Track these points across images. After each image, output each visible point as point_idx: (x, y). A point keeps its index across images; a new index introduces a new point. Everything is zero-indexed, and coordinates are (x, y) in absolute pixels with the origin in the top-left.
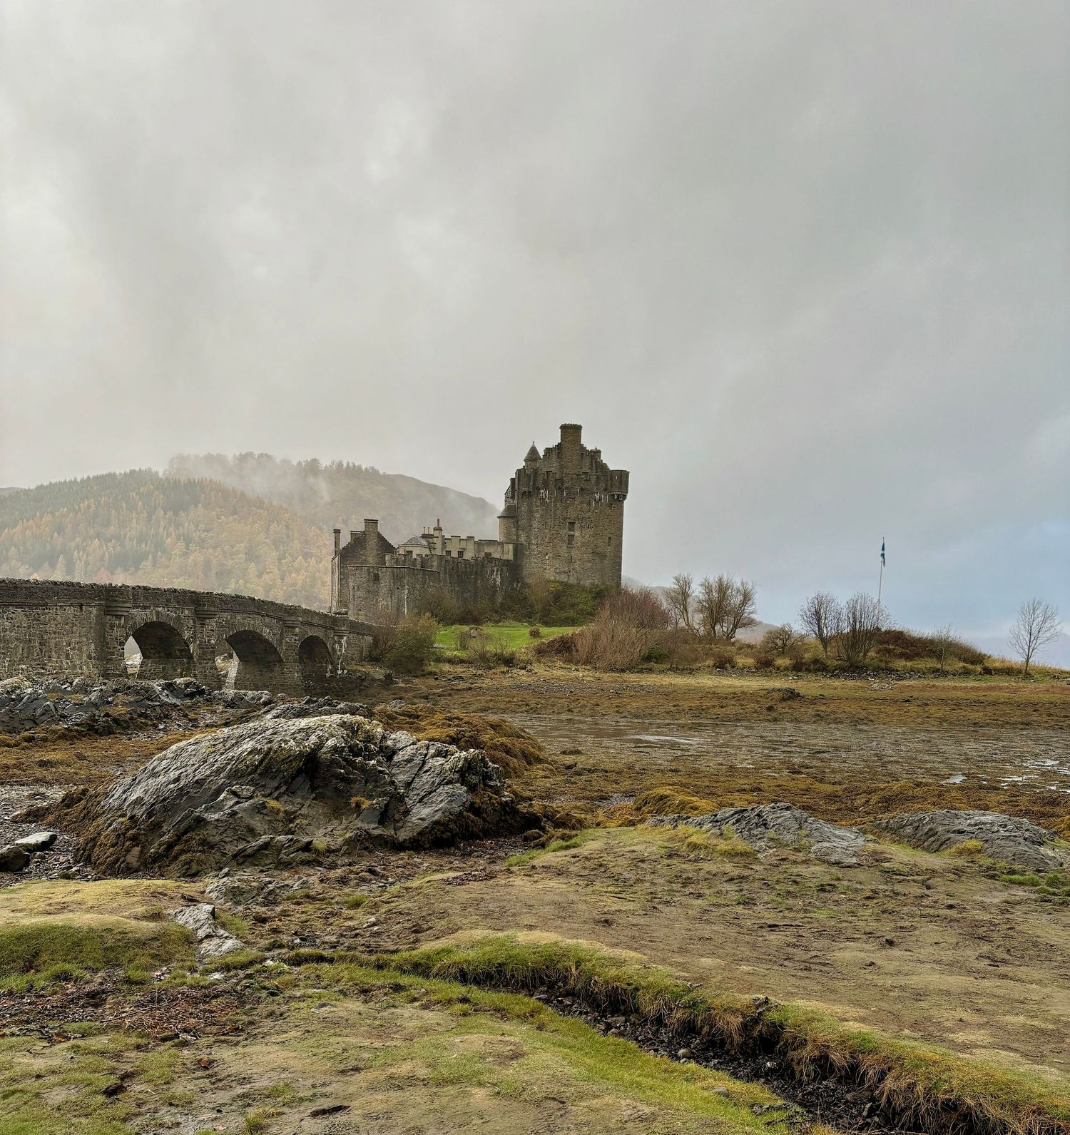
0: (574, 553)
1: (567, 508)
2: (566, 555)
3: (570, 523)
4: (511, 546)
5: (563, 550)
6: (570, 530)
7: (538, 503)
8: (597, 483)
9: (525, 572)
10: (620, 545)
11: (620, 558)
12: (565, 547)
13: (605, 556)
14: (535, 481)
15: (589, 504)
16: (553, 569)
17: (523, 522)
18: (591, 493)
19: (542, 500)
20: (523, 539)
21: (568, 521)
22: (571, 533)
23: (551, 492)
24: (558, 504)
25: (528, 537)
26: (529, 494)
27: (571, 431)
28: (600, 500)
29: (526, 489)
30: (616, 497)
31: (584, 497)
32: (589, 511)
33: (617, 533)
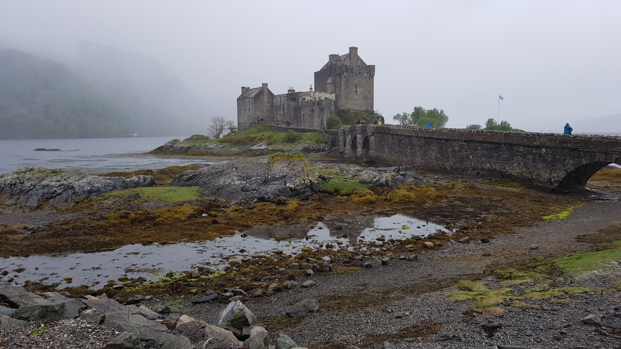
0: (358, 98)
1: (354, 79)
2: (355, 98)
4: (334, 95)
5: (354, 96)
6: (355, 88)
8: (365, 69)
9: (339, 105)
10: (373, 94)
11: (373, 99)
13: (368, 98)
14: (342, 69)
15: (362, 78)
16: (350, 104)
17: (338, 85)
18: (363, 74)
19: (345, 76)
20: (338, 92)
21: (355, 85)
22: (356, 89)
23: (349, 74)
24: (352, 78)
25: (340, 91)
26: (340, 75)
27: (353, 50)
28: (366, 77)
29: (339, 72)
30: (372, 75)
31: (360, 75)
32: (362, 81)
33: (372, 89)
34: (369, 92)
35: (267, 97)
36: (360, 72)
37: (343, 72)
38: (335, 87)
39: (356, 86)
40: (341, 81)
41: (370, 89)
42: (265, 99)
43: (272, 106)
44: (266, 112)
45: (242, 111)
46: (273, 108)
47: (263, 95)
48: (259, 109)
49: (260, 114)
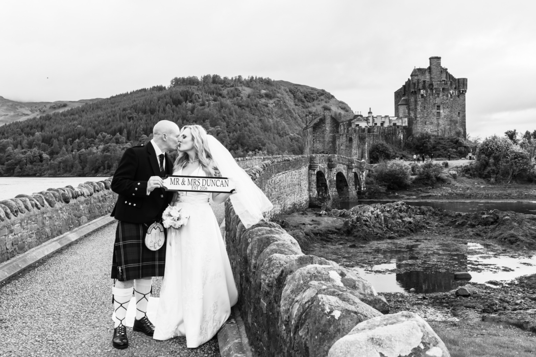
0: (441, 122)
1: (435, 98)
2: (436, 122)
3: (437, 106)
4: (406, 119)
5: (435, 120)
6: (437, 109)
7: (420, 96)
8: (451, 85)
9: (414, 132)
10: (464, 116)
11: (465, 122)
12: (435, 118)
13: (457, 122)
14: (418, 85)
15: (447, 96)
16: (429, 130)
17: (412, 107)
18: (448, 90)
19: (422, 95)
20: (412, 115)
21: (436, 105)
22: (439, 111)
23: (427, 91)
24: (431, 97)
25: (415, 114)
26: (415, 93)
27: (435, 60)
28: (453, 93)
29: (413, 90)
30: (461, 92)
31: (444, 92)
32: (447, 99)
33: (463, 110)
34: (459, 113)
35: (330, 125)
36: (443, 89)
37: (420, 90)
38: (409, 110)
39: (438, 107)
40: (416, 101)
41: (460, 109)
42: (327, 129)
44: (328, 144)
47: (324, 123)
48: (319, 140)
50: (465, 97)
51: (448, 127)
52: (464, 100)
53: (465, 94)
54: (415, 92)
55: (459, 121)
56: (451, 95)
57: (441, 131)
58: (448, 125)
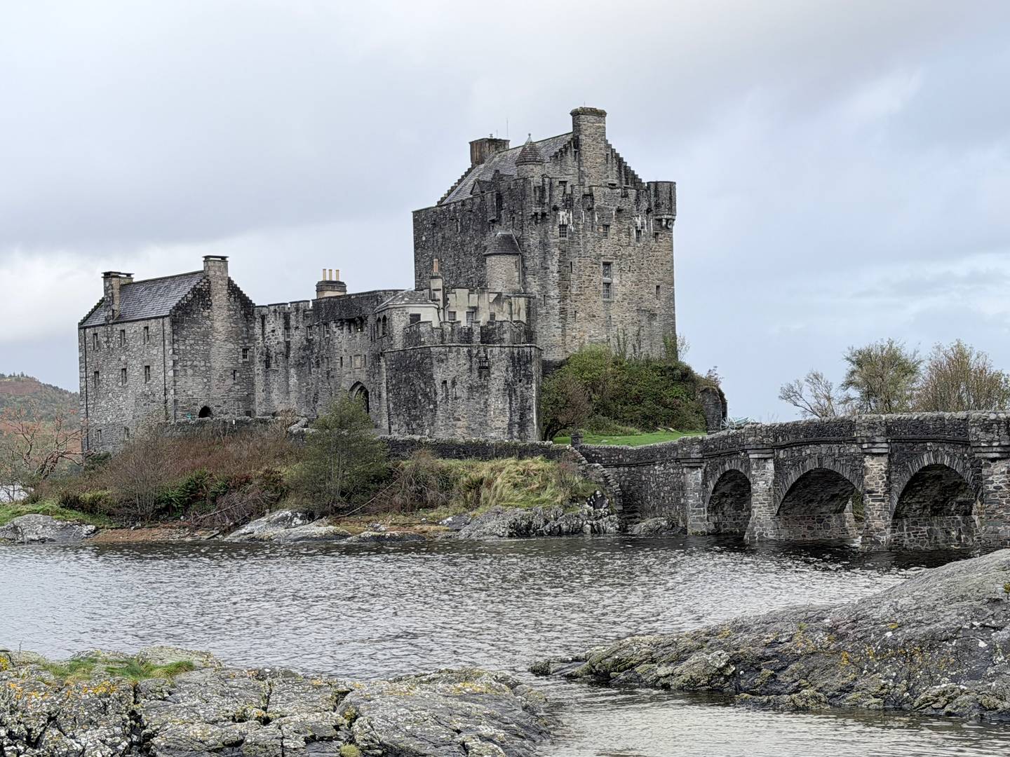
0: (615, 313)
1: (600, 239)
2: (603, 315)
3: (605, 264)
4: (521, 302)
5: (598, 306)
6: (605, 275)
7: (557, 229)
10: (671, 298)
12: (601, 300)
13: (655, 315)
15: (629, 234)
16: (586, 338)
17: (533, 262)
18: (630, 216)
20: (535, 288)
21: (603, 260)
22: (607, 279)
23: (577, 215)
24: (588, 233)
25: (543, 287)
26: (542, 219)
27: (589, 120)
28: (642, 228)
29: (539, 210)
30: (664, 223)
31: (620, 222)
32: (629, 245)
33: (667, 279)
34: (658, 287)
35: (226, 313)
36: (619, 211)
37: (556, 209)
38: (524, 271)
39: (608, 265)
40: (544, 245)
41: (661, 276)
42: (217, 325)
43: (245, 350)
44: (222, 379)
45: (109, 378)
46: (252, 362)
47: (208, 306)
48: (193, 367)
49: (194, 389)
50: (671, 238)
51: (632, 330)
52: (671, 249)
53: (670, 230)
54: (544, 215)
55: (658, 312)
56: (638, 232)
57: (614, 342)
58: (633, 324)
